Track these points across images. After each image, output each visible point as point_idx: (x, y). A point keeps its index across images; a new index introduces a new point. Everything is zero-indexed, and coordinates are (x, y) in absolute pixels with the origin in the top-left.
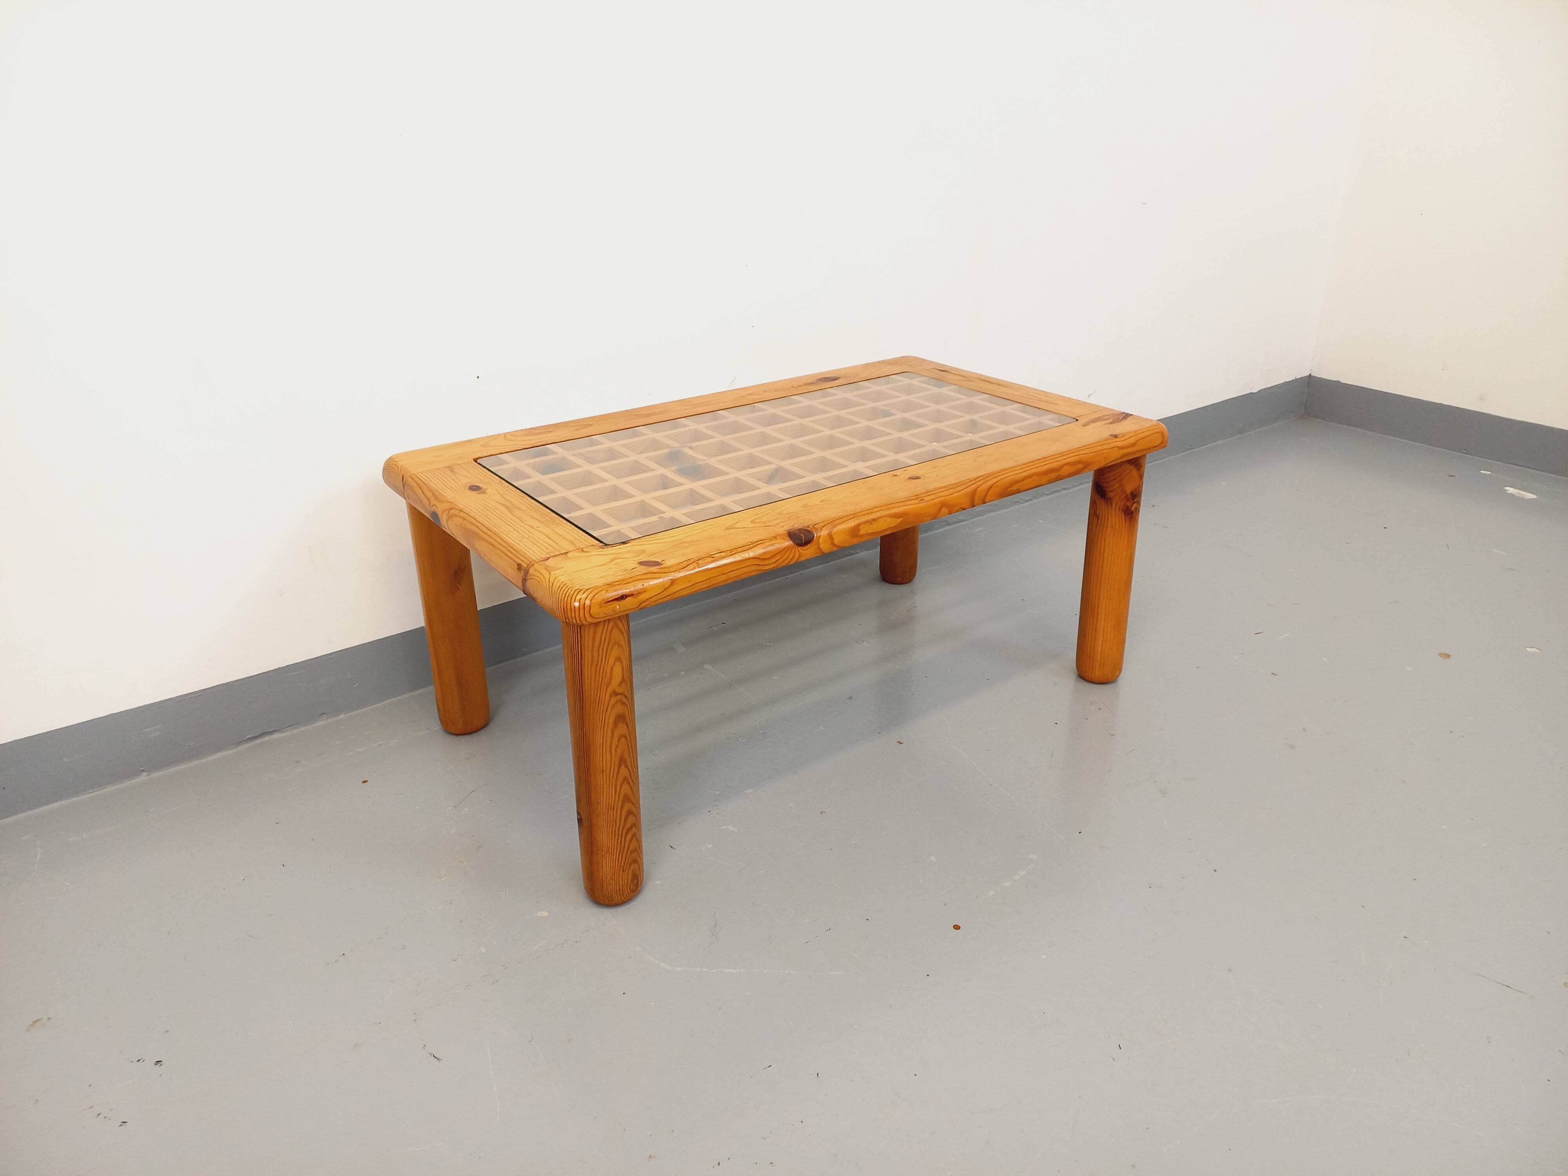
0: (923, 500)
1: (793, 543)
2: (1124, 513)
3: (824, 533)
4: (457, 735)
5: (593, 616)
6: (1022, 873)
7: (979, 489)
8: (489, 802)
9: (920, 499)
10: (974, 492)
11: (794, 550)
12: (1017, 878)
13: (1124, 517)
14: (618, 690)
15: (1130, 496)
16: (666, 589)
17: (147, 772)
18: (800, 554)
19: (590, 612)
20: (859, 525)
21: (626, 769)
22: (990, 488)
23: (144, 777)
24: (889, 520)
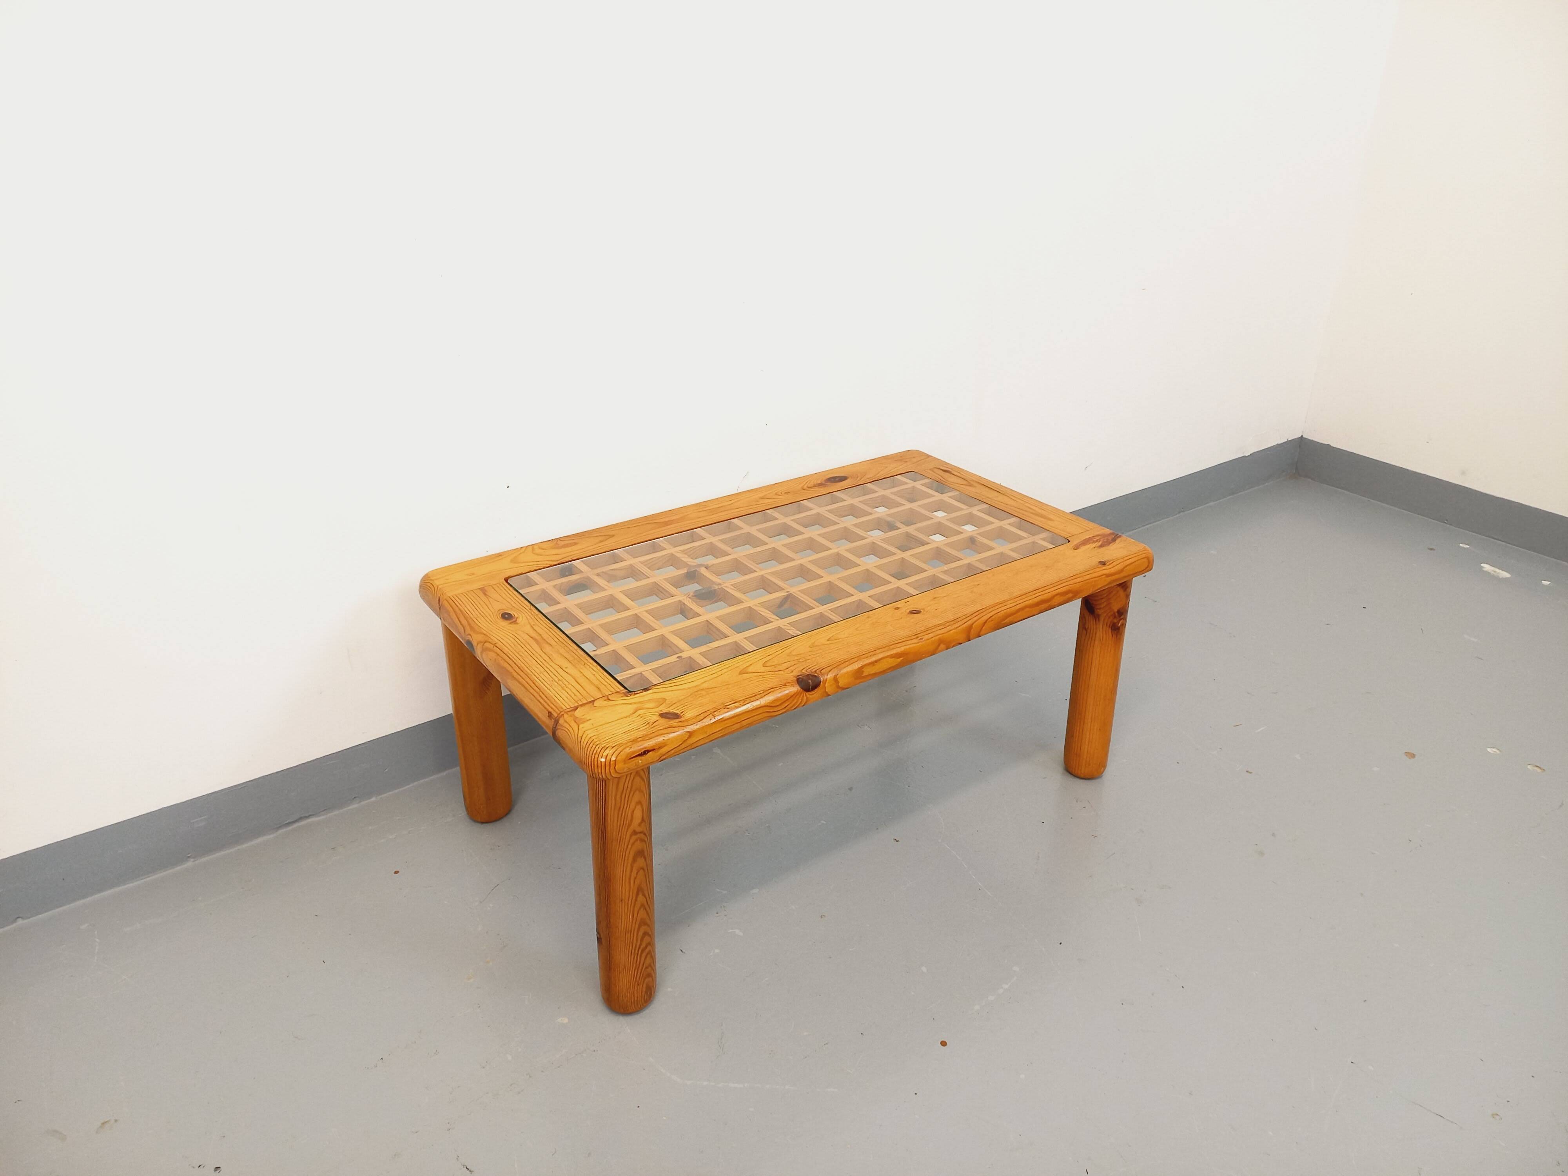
0: (923, 638)
1: (799, 689)
2: (1111, 629)
3: (830, 676)
4: (482, 823)
5: (618, 771)
6: (1006, 986)
7: (974, 625)
8: (512, 897)
9: (919, 638)
10: (970, 627)
11: (802, 695)
12: (1001, 991)
13: (1111, 632)
14: (638, 829)
15: (1116, 614)
16: (685, 741)
17: (193, 858)
18: (807, 698)
19: (615, 768)
20: (862, 667)
21: (643, 897)
22: (986, 622)
23: (190, 864)
24: (890, 660)
